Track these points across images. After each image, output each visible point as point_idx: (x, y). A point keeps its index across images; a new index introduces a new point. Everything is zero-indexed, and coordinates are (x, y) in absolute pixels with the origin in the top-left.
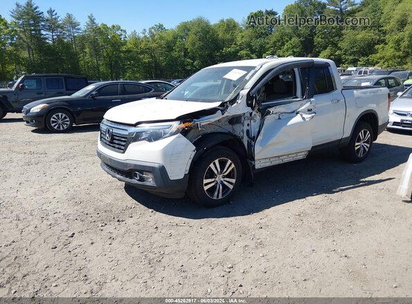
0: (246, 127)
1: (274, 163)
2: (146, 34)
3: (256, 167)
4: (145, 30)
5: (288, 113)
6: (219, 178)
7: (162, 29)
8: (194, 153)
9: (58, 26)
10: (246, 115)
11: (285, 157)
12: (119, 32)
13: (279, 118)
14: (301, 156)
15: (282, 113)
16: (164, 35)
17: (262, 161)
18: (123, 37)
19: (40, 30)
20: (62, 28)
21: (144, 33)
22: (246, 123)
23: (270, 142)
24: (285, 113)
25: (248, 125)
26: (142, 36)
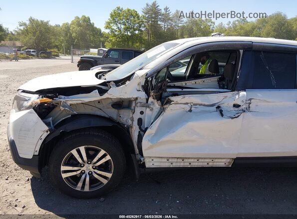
0: (137, 116)
1: (175, 165)
2: (230, 25)
3: (147, 166)
4: (230, 22)
5: (205, 105)
6: (88, 168)
7: (245, 22)
8: (46, 134)
9: (169, 19)
10: (139, 100)
11: (192, 160)
12: (209, 24)
13: (190, 111)
14: (221, 163)
15: (195, 105)
16: (245, 26)
17: (155, 160)
18: (211, 27)
19: (157, 21)
20: (171, 20)
21: (228, 25)
22: (138, 110)
23: (165, 139)
24: (200, 105)
25: (142, 113)
26: (226, 26)
